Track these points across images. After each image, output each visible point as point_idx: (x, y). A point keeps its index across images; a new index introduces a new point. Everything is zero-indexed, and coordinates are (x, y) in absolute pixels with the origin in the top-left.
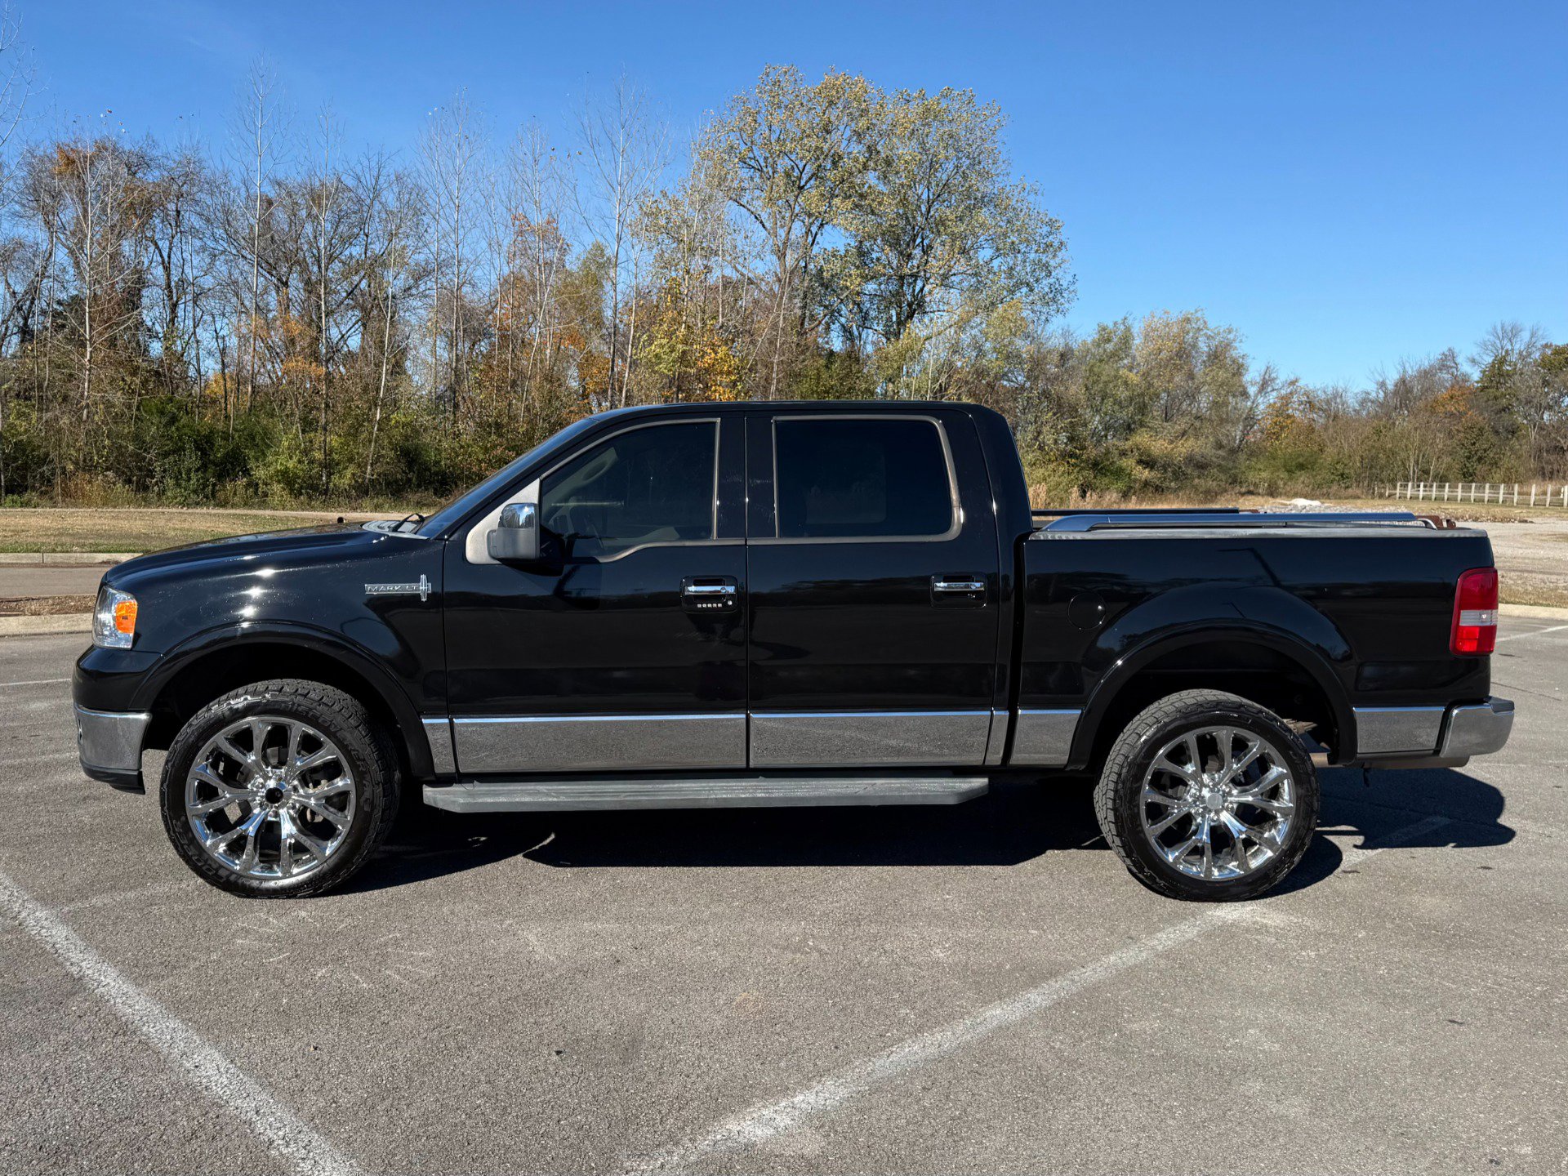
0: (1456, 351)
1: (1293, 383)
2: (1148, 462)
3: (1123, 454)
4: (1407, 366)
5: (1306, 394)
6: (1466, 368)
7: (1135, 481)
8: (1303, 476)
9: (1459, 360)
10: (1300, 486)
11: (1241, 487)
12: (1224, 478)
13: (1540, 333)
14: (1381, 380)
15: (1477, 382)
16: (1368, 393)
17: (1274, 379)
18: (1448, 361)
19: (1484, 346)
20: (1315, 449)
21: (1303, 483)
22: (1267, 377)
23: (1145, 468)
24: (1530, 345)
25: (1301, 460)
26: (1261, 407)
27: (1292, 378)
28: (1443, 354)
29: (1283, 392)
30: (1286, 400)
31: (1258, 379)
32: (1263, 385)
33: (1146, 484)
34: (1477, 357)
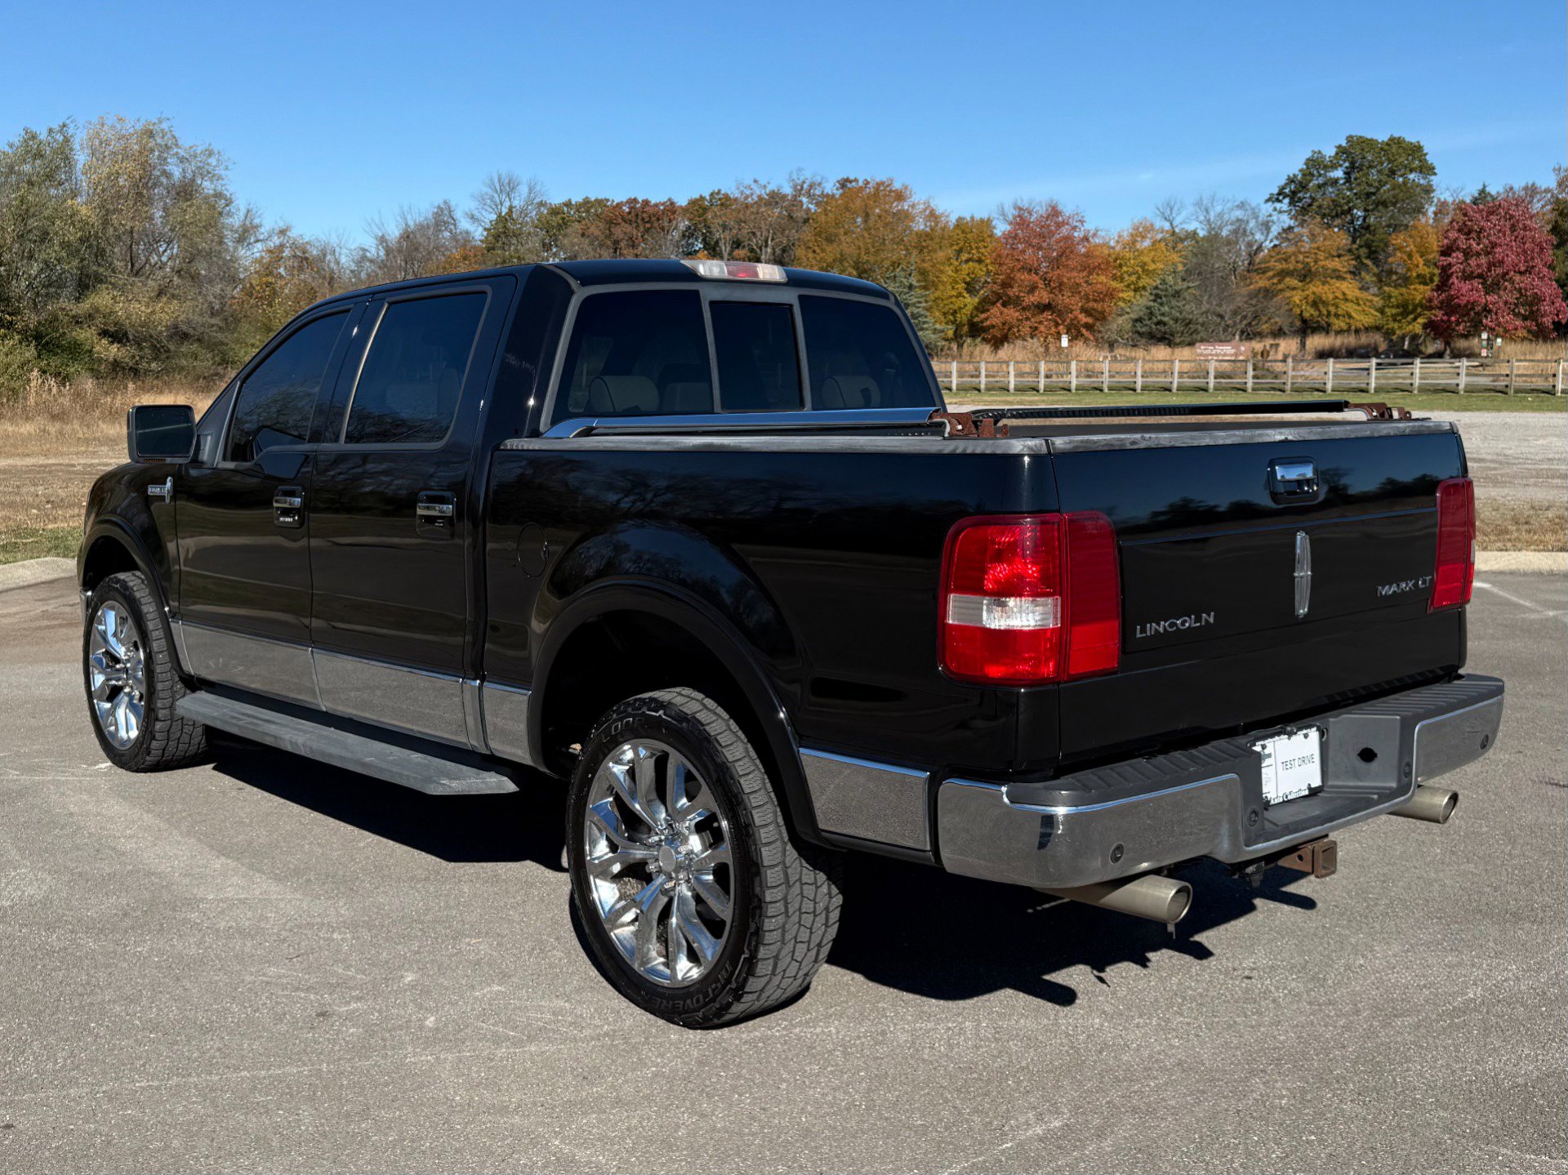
0: (453, 204)
1: (283, 232)
2: (117, 336)
3: (77, 321)
4: (409, 217)
5: (301, 247)
6: (464, 224)
7: (100, 360)
9: (457, 215)
13: (538, 188)
14: (380, 234)
15: (481, 241)
16: (364, 250)
17: (257, 227)
18: (443, 218)
19: (482, 199)
22: (247, 223)
23: (112, 343)
24: (530, 202)
26: (244, 262)
27: (282, 225)
28: (439, 207)
29: (271, 244)
30: (276, 254)
31: (238, 225)
32: (243, 233)
33: (116, 365)
34: (476, 213)
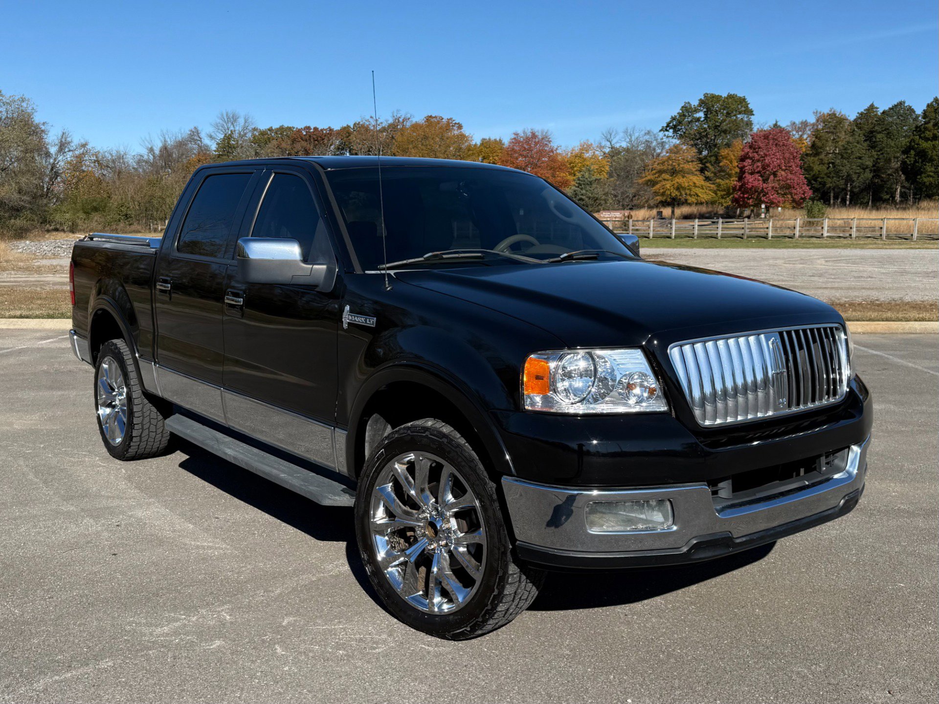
0: (200, 129)
1: (84, 146)
4: (167, 137)
5: (96, 155)
6: (207, 141)
8: (96, 216)
9: (203, 135)
10: (94, 224)
11: (51, 226)
12: (36, 218)
13: (250, 120)
14: (150, 147)
15: (215, 151)
16: (141, 156)
17: (69, 143)
18: (194, 135)
19: (216, 126)
20: (105, 196)
21: (96, 221)
22: (63, 140)
24: (245, 128)
25: (95, 204)
26: (61, 163)
27: (83, 142)
28: (191, 131)
29: (77, 153)
30: (80, 158)
31: (57, 142)
32: (61, 146)
34: (213, 134)
